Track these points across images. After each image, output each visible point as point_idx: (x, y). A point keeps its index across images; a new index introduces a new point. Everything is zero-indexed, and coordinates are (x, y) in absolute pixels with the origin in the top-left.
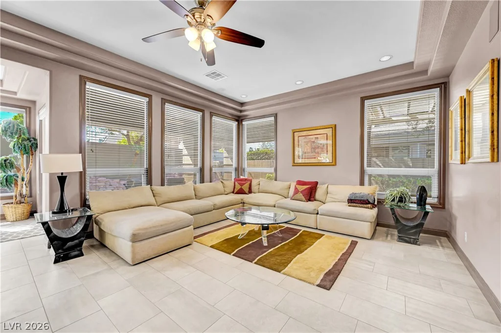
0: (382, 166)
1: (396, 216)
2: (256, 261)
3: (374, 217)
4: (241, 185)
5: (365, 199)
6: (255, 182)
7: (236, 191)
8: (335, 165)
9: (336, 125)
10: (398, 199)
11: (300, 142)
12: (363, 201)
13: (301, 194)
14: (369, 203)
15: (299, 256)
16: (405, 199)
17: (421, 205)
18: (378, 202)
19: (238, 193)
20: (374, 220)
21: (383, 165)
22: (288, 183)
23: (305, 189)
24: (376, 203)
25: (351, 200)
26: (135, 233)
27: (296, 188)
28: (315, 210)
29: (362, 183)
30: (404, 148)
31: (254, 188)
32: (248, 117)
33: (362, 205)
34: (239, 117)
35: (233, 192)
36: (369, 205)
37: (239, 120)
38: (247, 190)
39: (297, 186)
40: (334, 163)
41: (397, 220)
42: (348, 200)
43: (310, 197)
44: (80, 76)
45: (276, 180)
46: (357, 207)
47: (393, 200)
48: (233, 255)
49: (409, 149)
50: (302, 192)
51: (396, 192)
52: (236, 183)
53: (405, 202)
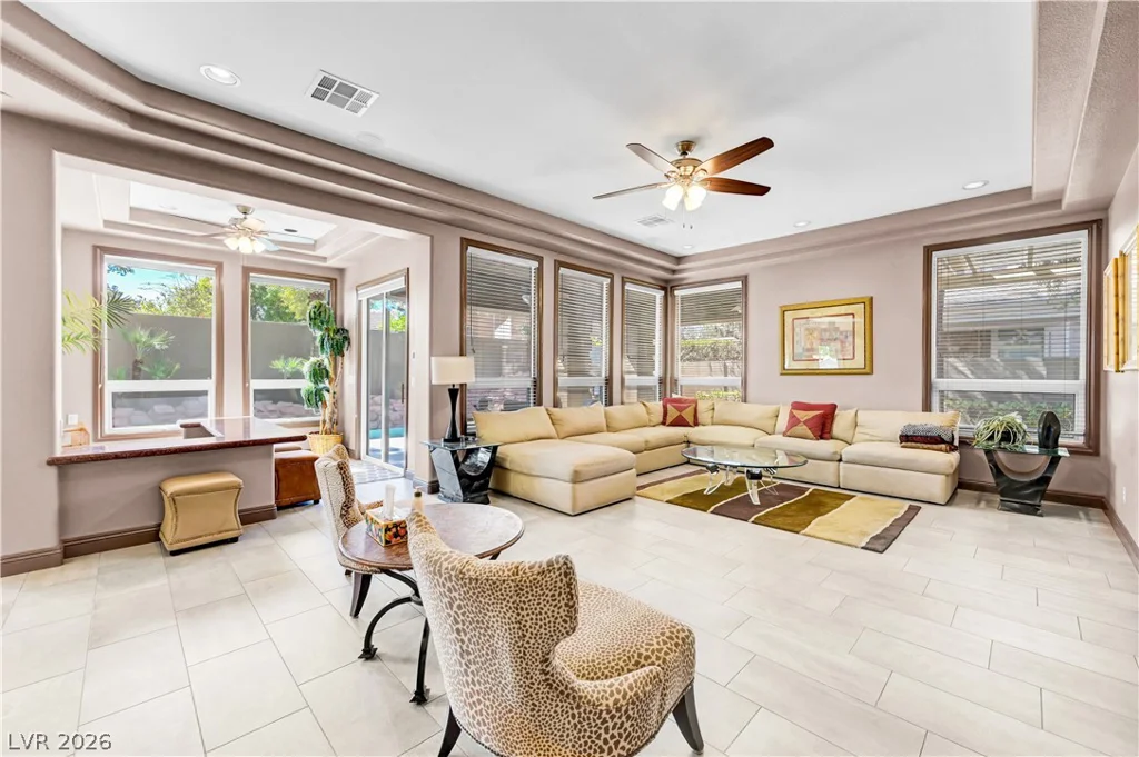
0: (970, 376)
1: (996, 466)
2: (753, 519)
3: (952, 465)
4: (680, 409)
5: (935, 434)
6: (703, 406)
7: (669, 420)
8: (871, 373)
9: (872, 299)
10: (1000, 435)
11: (797, 330)
12: (931, 437)
13: (805, 427)
14: (942, 441)
15: (819, 518)
16: (1015, 436)
17: (1046, 447)
18: (960, 442)
19: (674, 424)
20: (952, 471)
21: (973, 373)
22: (774, 407)
23: (813, 417)
24: (956, 443)
25: (907, 436)
26: (578, 469)
27: (792, 416)
28: (835, 453)
29: (927, 407)
30: (1031, 333)
31: (704, 416)
32: (685, 282)
33: (929, 446)
34: (667, 281)
35: (664, 423)
36: (943, 446)
37: (667, 287)
38: (690, 420)
39: (795, 412)
40: (867, 370)
41: (998, 471)
42: (901, 436)
43: (823, 431)
44: (462, 238)
45: (745, 402)
46: (918, 448)
47: (991, 438)
48: (712, 512)
49: (1043, 335)
50: (805, 423)
51: (997, 423)
52: (669, 405)
53: (1014, 442)
